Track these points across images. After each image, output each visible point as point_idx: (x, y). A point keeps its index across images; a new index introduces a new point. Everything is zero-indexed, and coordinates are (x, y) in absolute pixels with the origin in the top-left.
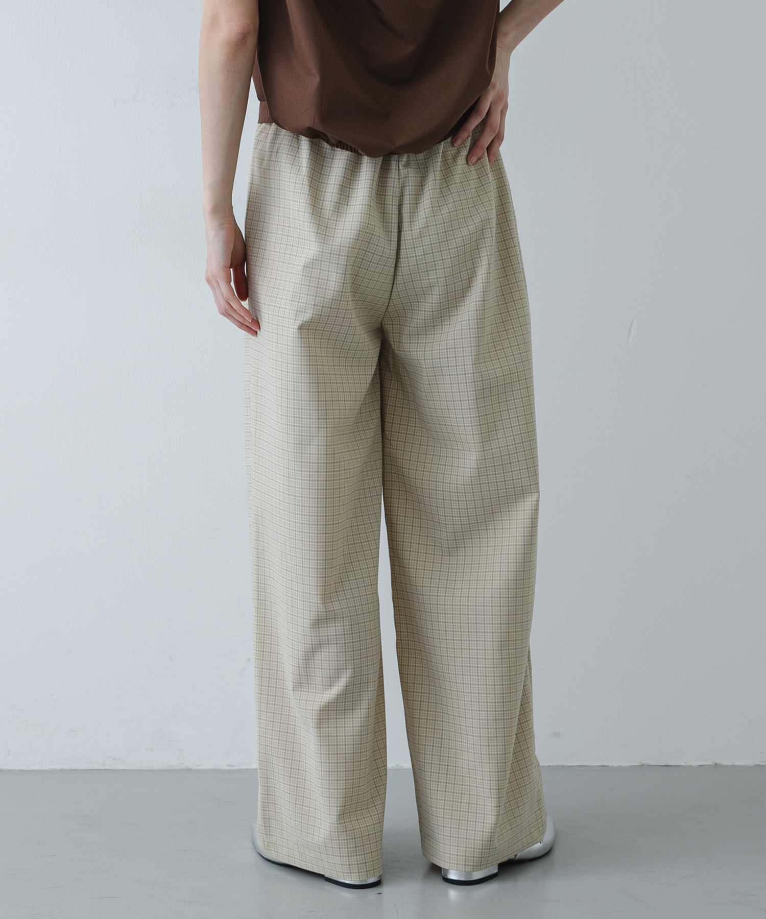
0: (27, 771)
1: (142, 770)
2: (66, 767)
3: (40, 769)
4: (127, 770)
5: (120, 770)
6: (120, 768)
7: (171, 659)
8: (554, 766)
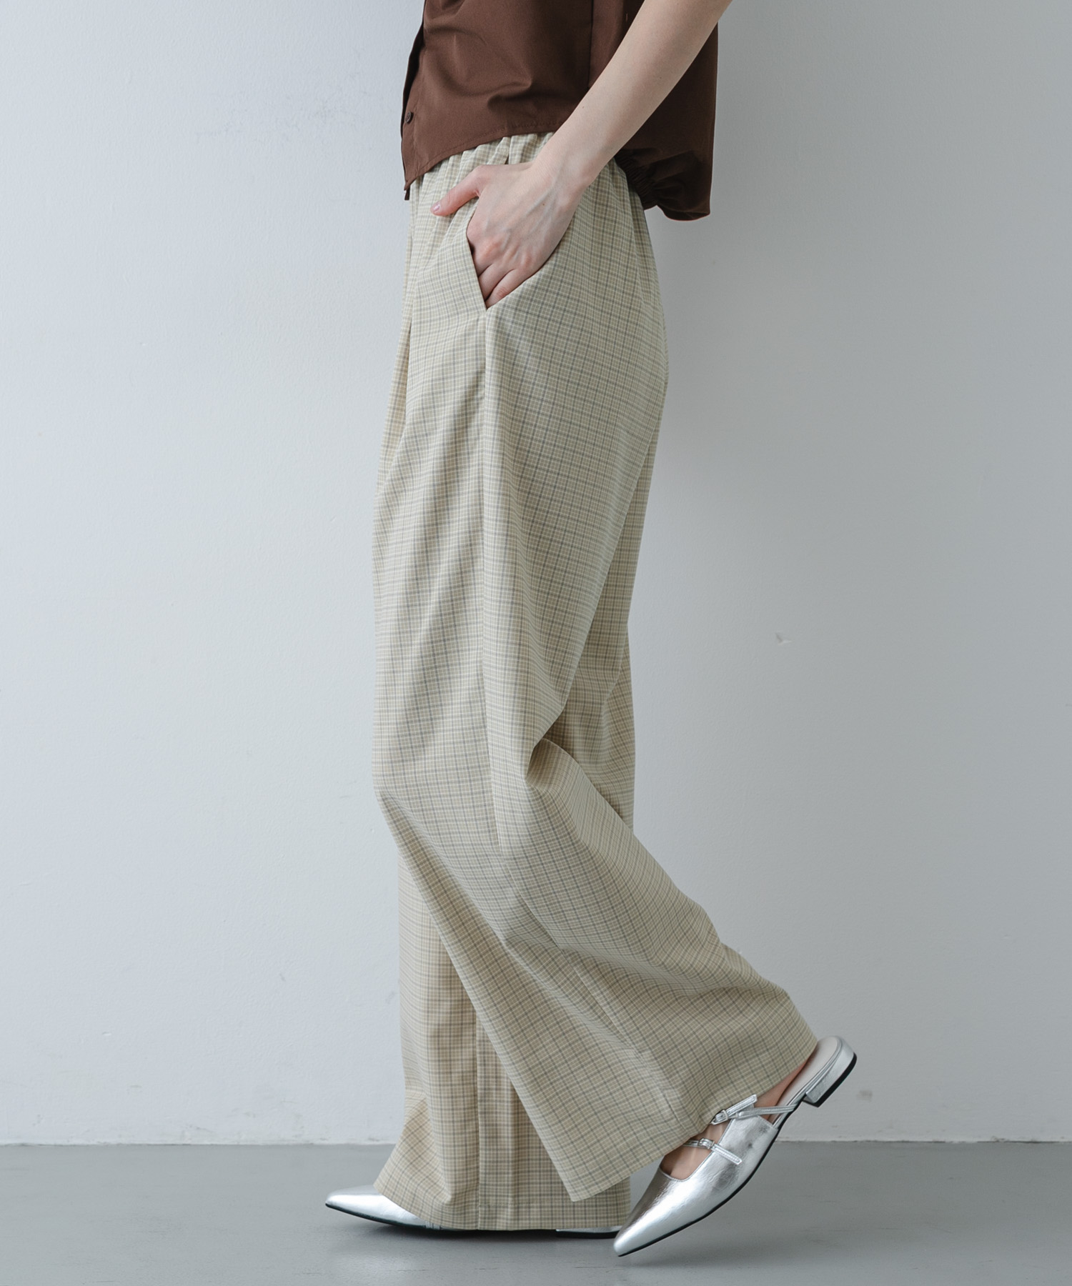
0: (67, 1146)
1: (238, 1147)
2: (124, 1141)
3: (86, 1143)
4: (216, 1145)
5: (207, 1145)
6: (206, 1142)
7: (283, 979)
8: (862, 1142)
